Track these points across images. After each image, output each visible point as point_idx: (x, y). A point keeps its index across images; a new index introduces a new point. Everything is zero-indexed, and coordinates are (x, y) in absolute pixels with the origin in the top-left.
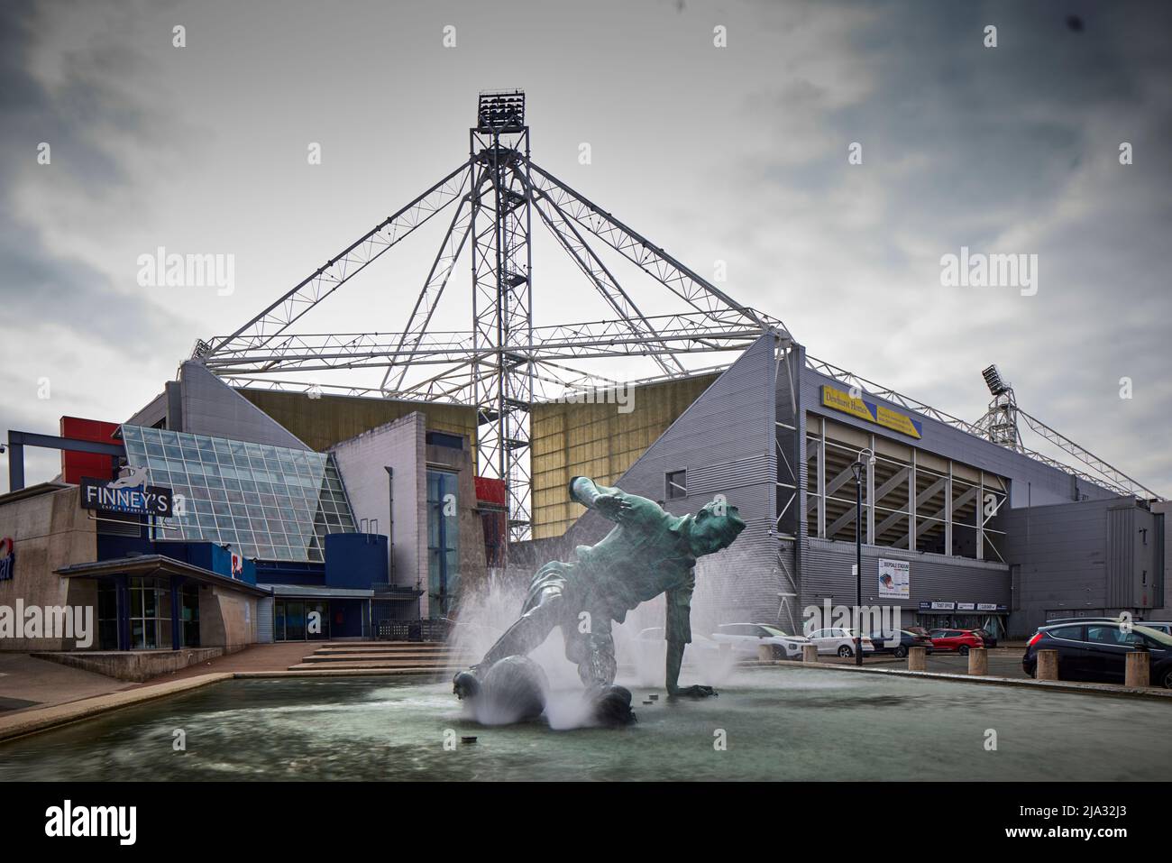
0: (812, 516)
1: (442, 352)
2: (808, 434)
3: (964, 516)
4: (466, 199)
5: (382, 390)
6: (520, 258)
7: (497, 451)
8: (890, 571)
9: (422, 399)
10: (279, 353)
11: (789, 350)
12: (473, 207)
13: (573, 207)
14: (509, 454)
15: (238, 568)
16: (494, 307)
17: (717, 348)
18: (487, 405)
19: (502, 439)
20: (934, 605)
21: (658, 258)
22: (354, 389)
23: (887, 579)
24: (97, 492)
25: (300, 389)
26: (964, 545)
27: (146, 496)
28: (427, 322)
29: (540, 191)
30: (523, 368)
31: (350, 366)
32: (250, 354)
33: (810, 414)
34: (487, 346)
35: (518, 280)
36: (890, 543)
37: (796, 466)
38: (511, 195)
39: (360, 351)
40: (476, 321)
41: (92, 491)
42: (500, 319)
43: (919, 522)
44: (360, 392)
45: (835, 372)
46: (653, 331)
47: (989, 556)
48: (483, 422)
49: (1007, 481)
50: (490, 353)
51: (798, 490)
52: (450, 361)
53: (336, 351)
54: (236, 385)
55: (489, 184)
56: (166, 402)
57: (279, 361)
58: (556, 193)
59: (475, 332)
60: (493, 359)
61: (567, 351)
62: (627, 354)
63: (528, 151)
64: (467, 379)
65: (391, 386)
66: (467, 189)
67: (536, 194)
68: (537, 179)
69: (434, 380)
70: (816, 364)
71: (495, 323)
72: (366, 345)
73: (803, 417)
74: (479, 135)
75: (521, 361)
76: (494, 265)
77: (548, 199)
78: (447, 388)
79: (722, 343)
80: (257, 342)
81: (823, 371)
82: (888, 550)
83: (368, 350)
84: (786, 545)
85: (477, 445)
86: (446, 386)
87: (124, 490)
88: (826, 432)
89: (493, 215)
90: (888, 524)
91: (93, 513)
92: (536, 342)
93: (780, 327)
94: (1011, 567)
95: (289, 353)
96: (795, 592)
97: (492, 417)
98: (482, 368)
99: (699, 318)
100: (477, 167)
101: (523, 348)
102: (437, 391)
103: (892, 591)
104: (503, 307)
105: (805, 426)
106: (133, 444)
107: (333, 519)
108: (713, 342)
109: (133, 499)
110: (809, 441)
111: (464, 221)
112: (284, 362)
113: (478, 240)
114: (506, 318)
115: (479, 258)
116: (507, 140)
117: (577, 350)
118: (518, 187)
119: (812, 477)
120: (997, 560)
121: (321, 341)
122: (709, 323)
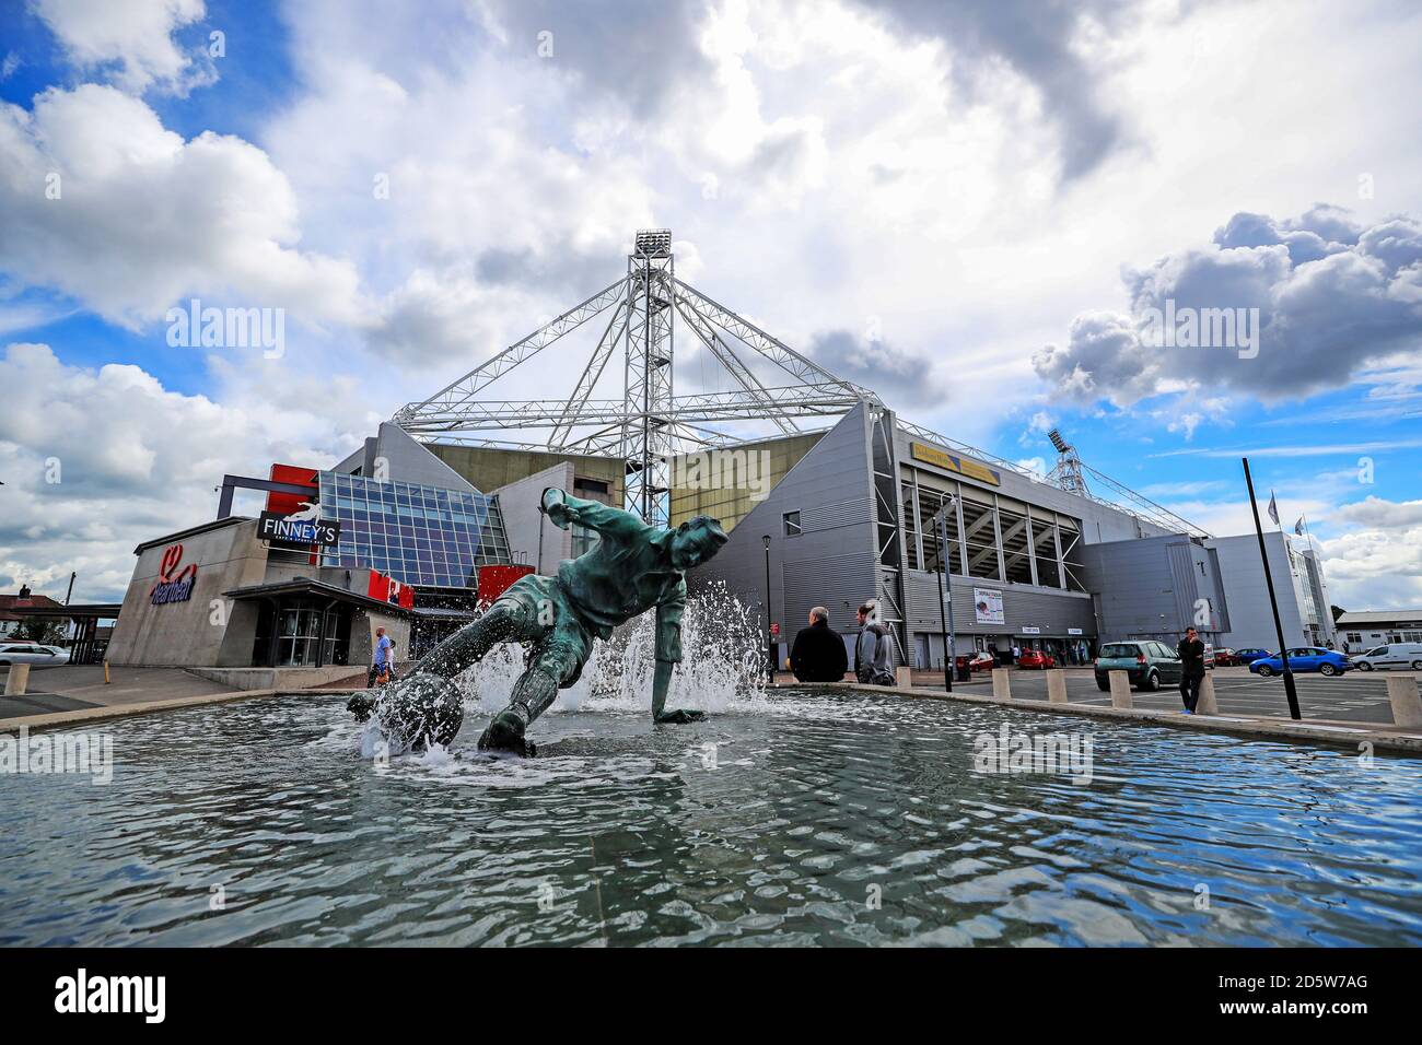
0: (912, 552)
1: (597, 416)
2: (903, 481)
3: (1045, 551)
4: (624, 303)
5: (549, 446)
6: (665, 345)
7: (641, 495)
8: (985, 599)
9: (580, 453)
10: (461, 416)
11: (882, 415)
12: (628, 309)
13: (706, 309)
14: (651, 498)
15: (395, 593)
16: (642, 382)
17: (822, 413)
18: (634, 458)
19: (646, 485)
20: (1025, 630)
21: (773, 345)
22: (523, 444)
23: (982, 606)
24: (273, 524)
25: (479, 444)
26: (1048, 577)
27: (317, 528)
28: (588, 393)
29: (681, 298)
30: (665, 428)
31: (520, 426)
32: (437, 417)
33: (903, 465)
34: (635, 411)
35: (662, 362)
36: (984, 575)
37: (894, 509)
38: (658, 301)
39: (529, 414)
40: (627, 392)
41: (269, 523)
42: (647, 391)
43: (1007, 557)
44: (528, 447)
45: (923, 432)
46: (772, 400)
47: (1071, 586)
48: (629, 471)
49: (1078, 521)
50: (636, 417)
51: (897, 528)
52: (604, 423)
53: (511, 415)
54: (425, 441)
55: (641, 293)
56: (364, 454)
57: (461, 422)
58: (693, 299)
59: (626, 402)
60: (640, 421)
61: (700, 415)
62: (750, 417)
63: (672, 270)
64: (619, 438)
65: (556, 442)
66: (624, 296)
67: (678, 301)
68: (679, 290)
69: (591, 438)
70: (906, 426)
71: (643, 394)
72: (534, 410)
73: (897, 468)
74: (636, 260)
75: (663, 423)
76: (643, 350)
77: (687, 303)
78: (602, 444)
79: (827, 409)
80: (444, 407)
81: (913, 431)
82: (981, 580)
83: (536, 414)
84: (890, 576)
85: (624, 491)
86: (601, 442)
87: (297, 523)
88: (919, 480)
89: (644, 315)
90: (980, 558)
91: (267, 542)
92: (675, 408)
93: (874, 396)
94: (1092, 596)
95: (469, 416)
96: (900, 618)
97: (638, 468)
98: (630, 428)
99: (806, 390)
100: (632, 281)
101: (665, 413)
102: (593, 446)
103: (988, 617)
104: (649, 382)
105: (899, 474)
106: (326, 486)
107: (490, 551)
108: (819, 408)
109: (304, 531)
110: (904, 488)
111: (621, 320)
112: (465, 423)
113: (633, 333)
114: (652, 391)
115: (631, 345)
116: (656, 263)
117: (709, 415)
118: (664, 295)
119: (909, 517)
120: (1079, 590)
121: (497, 407)
122: (815, 393)
